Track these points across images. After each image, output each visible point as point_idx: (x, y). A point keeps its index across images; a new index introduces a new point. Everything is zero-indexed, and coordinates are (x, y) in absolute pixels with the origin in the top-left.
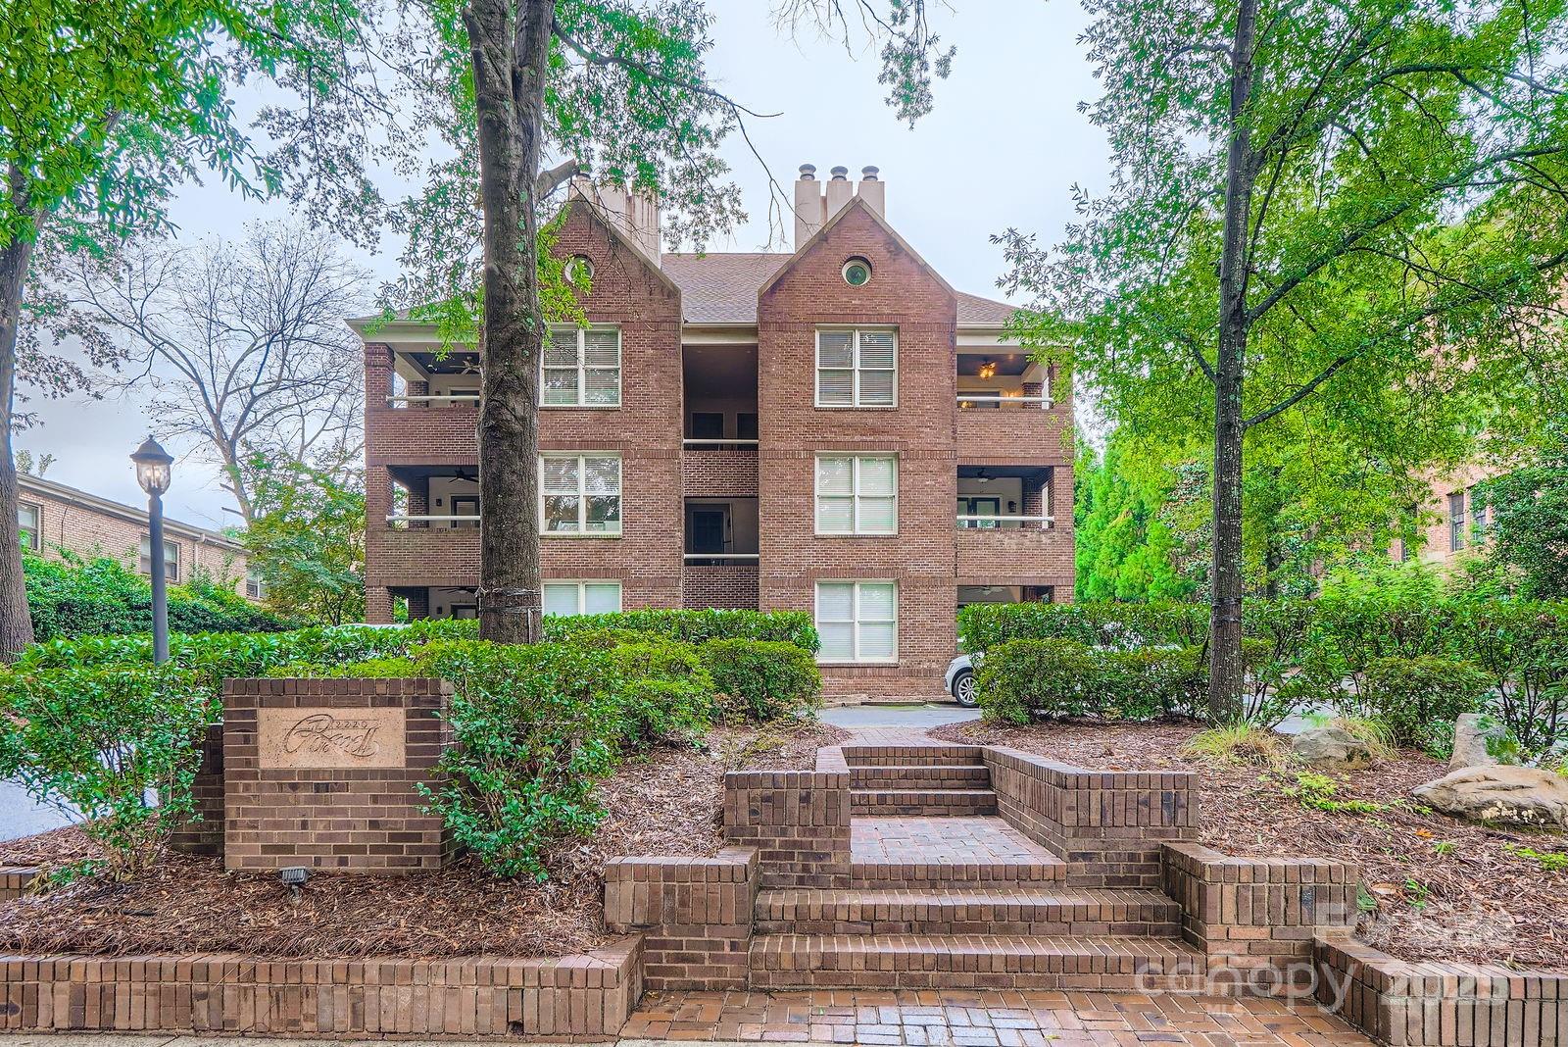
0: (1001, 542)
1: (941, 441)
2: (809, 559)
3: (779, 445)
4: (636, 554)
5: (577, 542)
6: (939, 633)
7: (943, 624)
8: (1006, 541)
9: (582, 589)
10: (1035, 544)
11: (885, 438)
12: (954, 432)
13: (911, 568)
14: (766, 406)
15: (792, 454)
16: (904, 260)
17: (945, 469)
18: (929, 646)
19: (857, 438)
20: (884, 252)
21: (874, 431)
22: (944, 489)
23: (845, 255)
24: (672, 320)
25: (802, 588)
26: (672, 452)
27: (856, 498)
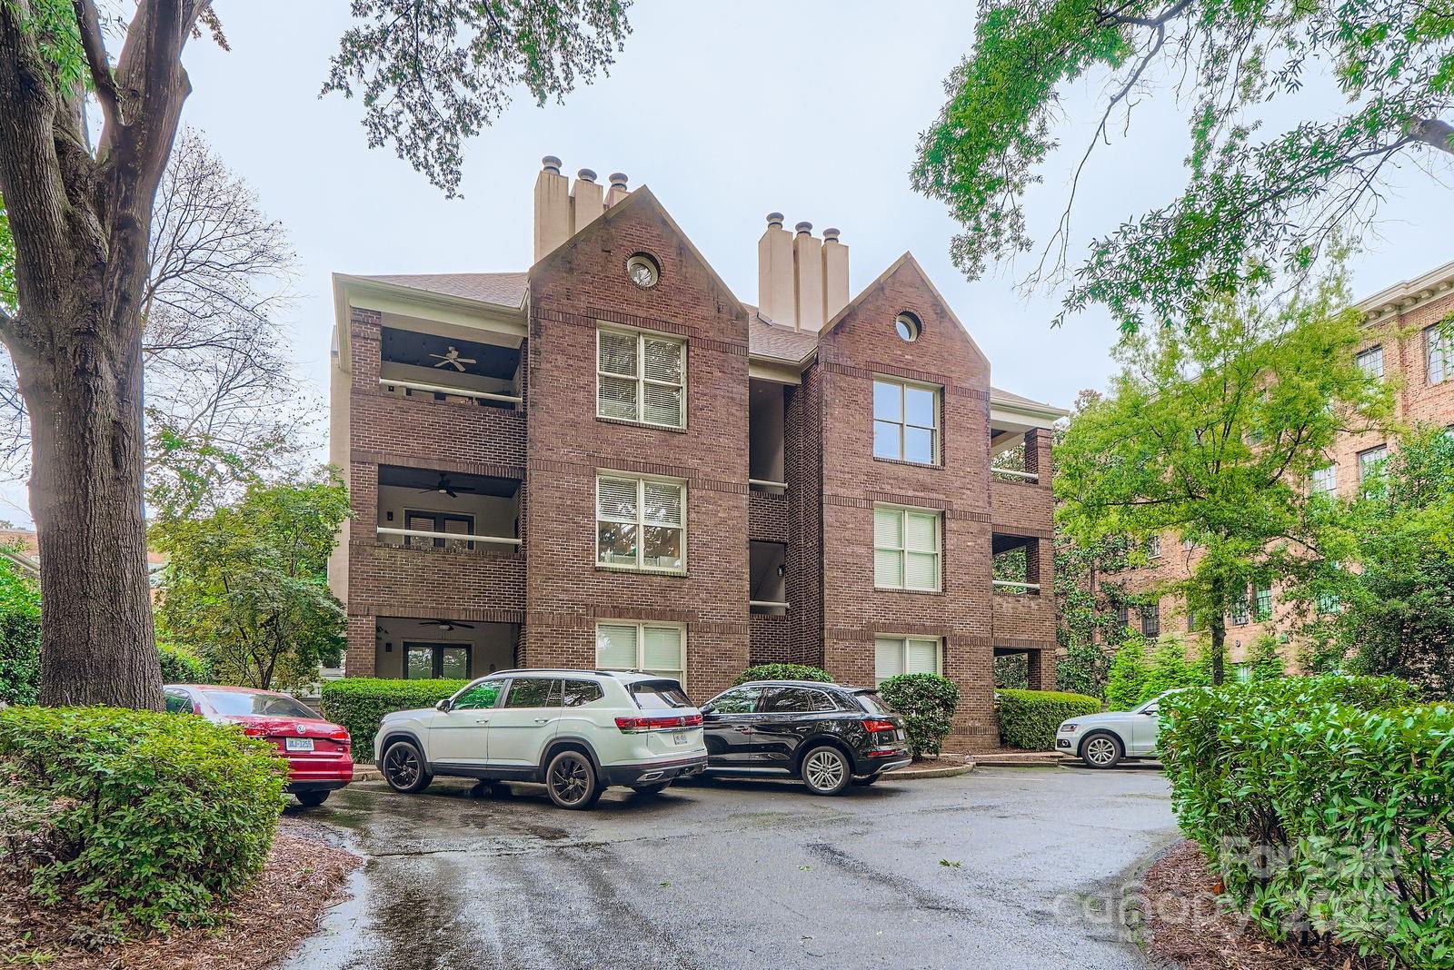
1: (980, 504)
2: (870, 612)
3: (841, 491)
4: (703, 596)
5: (639, 578)
6: (980, 691)
7: (982, 683)
9: (641, 632)
10: (1026, 610)
11: (935, 495)
12: (989, 497)
14: (830, 449)
15: (854, 502)
16: (948, 324)
17: (983, 532)
18: (972, 705)
19: (910, 493)
20: (932, 313)
21: (924, 488)
22: (982, 550)
23: (899, 309)
24: (741, 345)
25: (863, 642)
26: (740, 487)
27: (906, 552)
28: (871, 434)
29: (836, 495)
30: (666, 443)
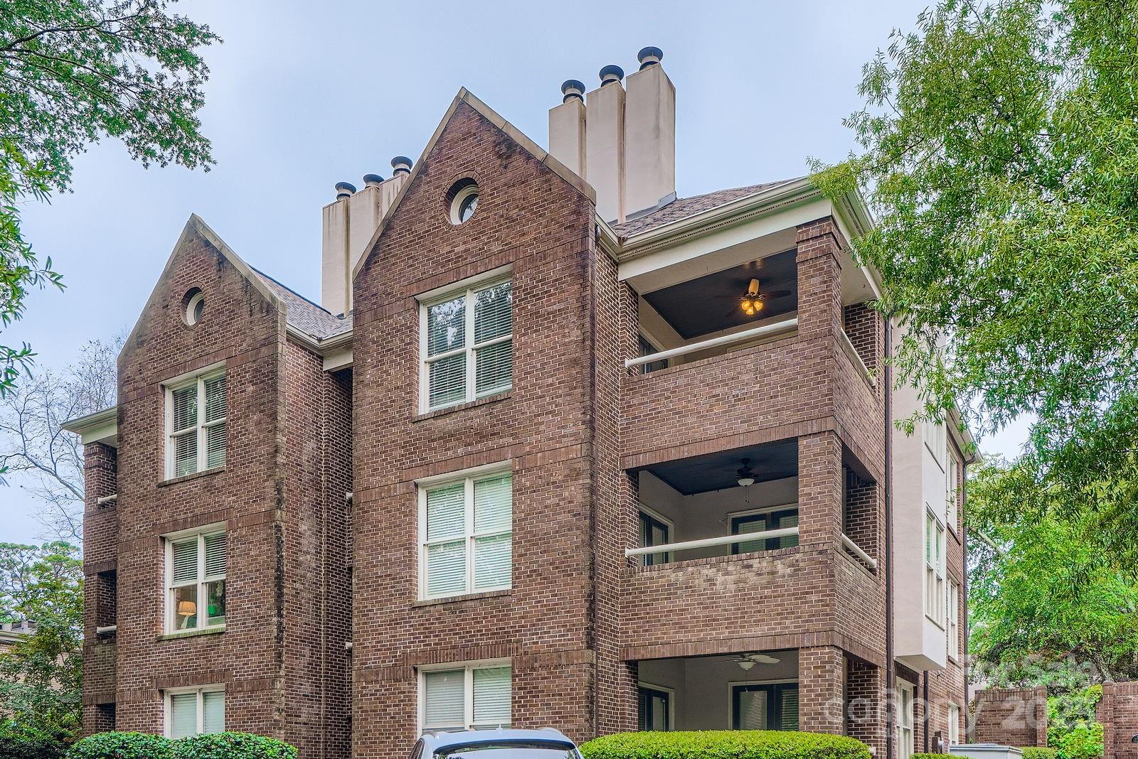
0: (711, 581)
1: (568, 431)
2: (405, 639)
3: (374, 481)
8: (720, 578)
9: (200, 699)
10: (765, 579)
11: (494, 444)
13: (526, 640)
16: (518, 161)
19: (461, 451)
21: (481, 436)
23: (447, 184)
24: (271, 342)
25: (396, 680)
26: (270, 514)
27: (468, 540)
28: (410, 387)
29: (367, 488)
30: (209, 488)
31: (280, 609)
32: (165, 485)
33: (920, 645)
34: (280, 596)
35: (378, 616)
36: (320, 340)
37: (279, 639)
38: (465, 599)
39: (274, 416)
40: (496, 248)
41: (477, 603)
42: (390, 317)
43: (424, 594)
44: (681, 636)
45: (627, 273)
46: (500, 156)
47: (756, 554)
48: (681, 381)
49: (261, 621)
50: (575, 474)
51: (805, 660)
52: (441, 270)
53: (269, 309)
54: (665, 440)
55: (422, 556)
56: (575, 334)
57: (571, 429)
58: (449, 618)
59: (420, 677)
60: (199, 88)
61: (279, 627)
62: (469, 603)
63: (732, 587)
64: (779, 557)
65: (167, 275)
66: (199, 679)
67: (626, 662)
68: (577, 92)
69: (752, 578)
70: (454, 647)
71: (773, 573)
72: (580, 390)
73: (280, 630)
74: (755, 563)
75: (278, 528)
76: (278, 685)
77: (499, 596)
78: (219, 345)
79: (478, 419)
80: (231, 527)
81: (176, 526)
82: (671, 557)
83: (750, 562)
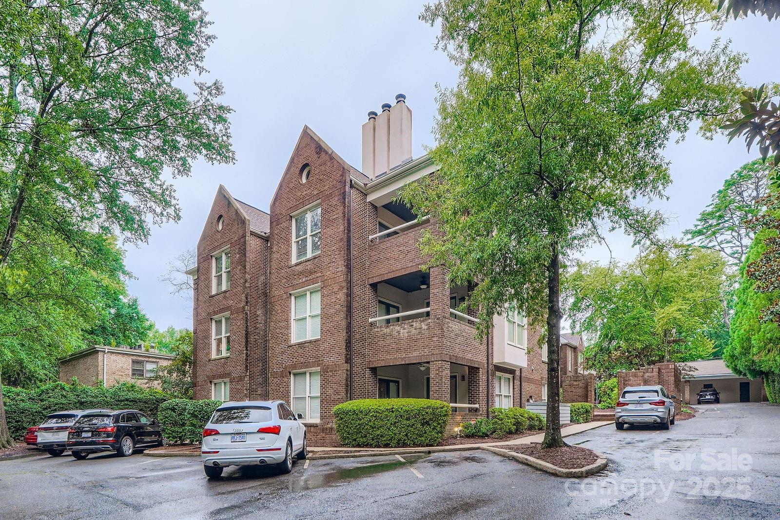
0: (399, 332)
2: (286, 359)
3: (276, 293)
4: (233, 364)
6: (338, 402)
7: (339, 397)
8: (402, 331)
9: (223, 384)
13: (325, 360)
14: (272, 271)
15: (280, 297)
22: (340, 302)
23: (300, 166)
24: (244, 236)
25: (283, 377)
26: (243, 308)
27: (308, 317)
28: (288, 254)
29: (274, 296)
30: (225, 297)
31: (247, 348)
32: (212, 297)
33: (504, 357)
34: (247, 342)
35: (278, 350)
36: (265, 233)
37: (247, 360)
38: (306, 342)
39: (245, 267)
40: (316, 192)
41: (309, 344)
42: (282, 224)
43: (294, 340)
44: (388, 357)
45: (371, 198)
46: (317, 153)
47: (415, 320)
48: (388, 245)
49: (241, 352)
50: (341, 288)
51: (432, 367)
52: (298, 203)
53: (243, 222)
54: (383, 271)
55: (293, 324)
56: (342, 228)
57: (340, 269)
58: (300, 351)
59: (292, 375)
60: (228, 131)
61: (246, 355)
62: (306, 344)
63: (406, 335)
64: (423, 321)
65: (212, 211)
66: (221, 376)
67: (369, 368)
68: (374, 116)
69: (414, 331)
70: (301, 363)
71: (421, 328)
72: (343, 252)
73: (247, 356)
74: (414, 324)
75: (246, 314)
76: (246, 379)
77: (316, 341)
78: (228, 238)
79: (309, 266)
80: (232, 314)
81: (216, 313)
82: (400, 319)
83: (413, 323)
